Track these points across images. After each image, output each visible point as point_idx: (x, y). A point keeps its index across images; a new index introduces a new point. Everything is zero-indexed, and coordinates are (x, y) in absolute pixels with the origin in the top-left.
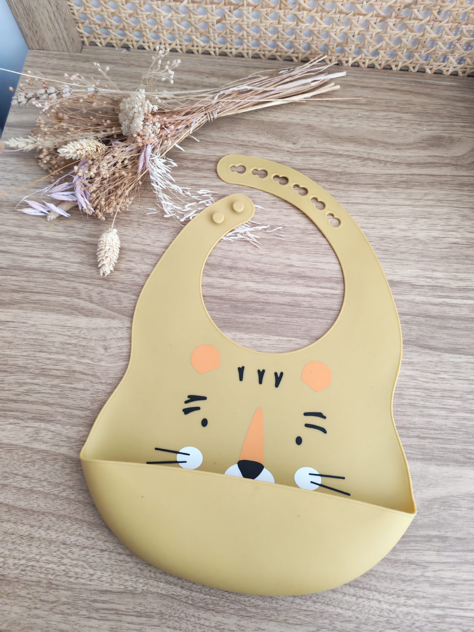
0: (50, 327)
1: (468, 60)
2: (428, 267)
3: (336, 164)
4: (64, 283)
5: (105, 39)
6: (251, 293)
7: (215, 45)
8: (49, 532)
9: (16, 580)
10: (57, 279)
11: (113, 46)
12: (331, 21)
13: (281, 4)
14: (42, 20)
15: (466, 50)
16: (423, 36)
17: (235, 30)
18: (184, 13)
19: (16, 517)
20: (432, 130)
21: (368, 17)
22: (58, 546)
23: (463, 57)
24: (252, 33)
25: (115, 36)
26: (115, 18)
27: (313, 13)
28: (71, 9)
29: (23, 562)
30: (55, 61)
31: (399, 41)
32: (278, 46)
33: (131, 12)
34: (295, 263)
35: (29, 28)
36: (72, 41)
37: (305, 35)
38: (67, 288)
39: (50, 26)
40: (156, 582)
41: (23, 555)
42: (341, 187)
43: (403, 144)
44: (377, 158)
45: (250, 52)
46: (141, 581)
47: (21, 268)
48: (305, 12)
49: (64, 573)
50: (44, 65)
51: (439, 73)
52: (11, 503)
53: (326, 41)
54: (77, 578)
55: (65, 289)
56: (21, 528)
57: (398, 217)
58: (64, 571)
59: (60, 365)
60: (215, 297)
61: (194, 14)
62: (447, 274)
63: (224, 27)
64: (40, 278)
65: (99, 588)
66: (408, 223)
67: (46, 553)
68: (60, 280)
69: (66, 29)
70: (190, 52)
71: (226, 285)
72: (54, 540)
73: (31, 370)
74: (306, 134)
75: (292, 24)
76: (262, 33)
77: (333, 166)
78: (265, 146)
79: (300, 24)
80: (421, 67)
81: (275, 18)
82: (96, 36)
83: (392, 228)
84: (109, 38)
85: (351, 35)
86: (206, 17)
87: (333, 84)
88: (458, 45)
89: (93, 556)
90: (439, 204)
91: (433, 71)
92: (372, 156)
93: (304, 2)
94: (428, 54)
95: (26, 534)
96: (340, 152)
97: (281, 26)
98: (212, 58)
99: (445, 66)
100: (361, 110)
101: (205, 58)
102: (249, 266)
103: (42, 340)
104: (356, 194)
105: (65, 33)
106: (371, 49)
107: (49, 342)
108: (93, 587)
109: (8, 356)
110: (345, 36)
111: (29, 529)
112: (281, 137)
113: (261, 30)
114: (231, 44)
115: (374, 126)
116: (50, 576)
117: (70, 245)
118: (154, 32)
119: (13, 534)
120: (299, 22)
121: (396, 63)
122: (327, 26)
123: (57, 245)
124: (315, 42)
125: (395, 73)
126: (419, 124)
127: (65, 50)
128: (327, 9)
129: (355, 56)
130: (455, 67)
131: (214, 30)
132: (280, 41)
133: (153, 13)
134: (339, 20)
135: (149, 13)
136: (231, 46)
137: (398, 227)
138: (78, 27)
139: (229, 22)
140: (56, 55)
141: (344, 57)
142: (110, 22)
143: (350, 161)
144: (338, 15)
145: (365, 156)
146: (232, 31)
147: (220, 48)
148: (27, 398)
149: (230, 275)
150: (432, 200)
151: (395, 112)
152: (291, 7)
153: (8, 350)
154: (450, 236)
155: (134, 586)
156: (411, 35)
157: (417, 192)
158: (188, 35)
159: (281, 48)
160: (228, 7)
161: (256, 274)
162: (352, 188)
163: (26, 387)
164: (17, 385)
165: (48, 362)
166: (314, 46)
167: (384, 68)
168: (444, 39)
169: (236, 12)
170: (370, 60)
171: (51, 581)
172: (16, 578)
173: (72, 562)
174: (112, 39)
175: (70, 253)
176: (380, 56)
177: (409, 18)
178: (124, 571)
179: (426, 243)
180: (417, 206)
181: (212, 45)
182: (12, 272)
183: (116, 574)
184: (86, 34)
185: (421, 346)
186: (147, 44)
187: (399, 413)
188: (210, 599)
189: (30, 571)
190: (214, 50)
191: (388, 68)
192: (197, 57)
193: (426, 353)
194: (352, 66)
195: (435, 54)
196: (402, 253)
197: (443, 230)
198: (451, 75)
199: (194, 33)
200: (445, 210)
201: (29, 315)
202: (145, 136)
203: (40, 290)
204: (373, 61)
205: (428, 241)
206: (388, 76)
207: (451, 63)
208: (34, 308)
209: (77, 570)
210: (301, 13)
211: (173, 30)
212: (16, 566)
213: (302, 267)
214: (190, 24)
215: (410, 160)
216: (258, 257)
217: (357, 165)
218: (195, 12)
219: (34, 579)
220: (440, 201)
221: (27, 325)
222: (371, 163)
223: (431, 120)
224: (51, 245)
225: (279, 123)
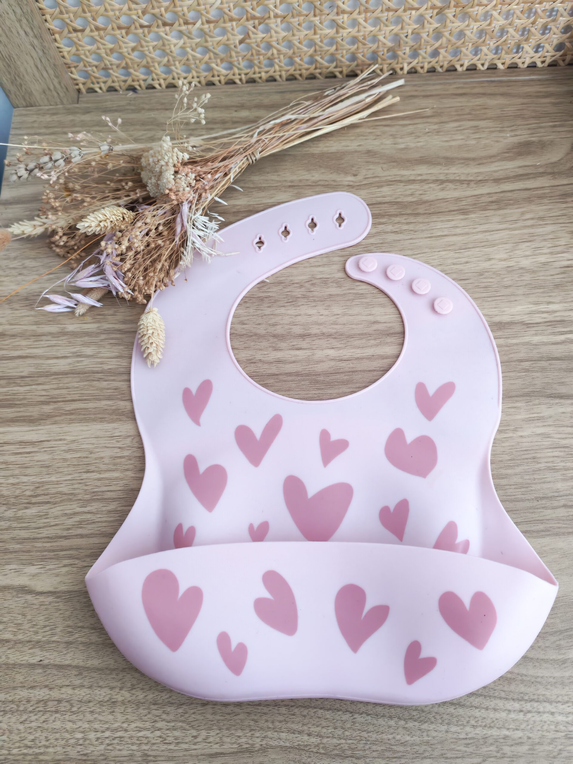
0: (94, 441)
1: (548, 47)
2: (541, 299)
3: (409, 192)
4: (104, 384)
5: (105, 82)
6: (333, 363)
7: (240, 72)
8: (133, 692)
9: (102, 758)
10: (93, 380)
11: (116, 90)
12: (377, 21)
13: (315, 10)
14: (26, 70)
15: (543, 34)
16: (489, 24)
17: (263, 49)
18: (198, 37)
19: (91, 680)
20: (517, 135)
21: (421, 11)
22: (148, 708)
23: (540, 44)
24: (284, 50)
25: (116, 77)
26: (115, 55)
27: (355, 15)
28: (60, 52)
29: (107, 734)
30: (48, 118)
31: (461, 34)
32: (316, 61)
33: (133, 44)
34: (379, 319)
35: (12, 83)
36: (65, 90)
37: (348, 43)
38: (108, 389)
39: (37, 75)
40: (276, 733)
41: (107, 726)
42: (420, 219)
43: (486, 158)
44: (458, 178)
45: (283, 73)
46: (257, 734)
47: (48, 374)
48: (346, 16)
49: (161, 739)
50: (36, 125)
51: (513, 67)
52: (82, 664)
53: (374, 47)
54: (178, 743)
55: (105, 391)
56: (99, 693)
57: (494, 245)
58: (160, 737)
59: (115, 485)
60: (289, 374)
61: (211, 37)
62: (566, 305)
63: (249, 48)
64: (73, 382)
65: (208, 751)
66: (508, 251)
67: (135, 718)
68: (98, 381)
69: (57, 77)
70: (211, 84)
71: (301, 358)
72: (143, 701)
73: (80, 497)
74: (367, 162)
75: (331, 32)
76: (296, 48)
77: (406, 196)
78: (320, 183)
79: (341, 30)
80: (492, 62)
81: (309, 28)
82: (94, 80)
83: (490, 259)
84: (110, 81)
85: (403, 36)
86: (226, 38)
87: (390, 97)
88: (533, 30)
89: (194, 713)
90: (541, 223)
91: (506, 66)
92: (452, 177)
93: (343, 3)
94: (498, 47)
95: (106, 699)
96: (412, 178)
97: (318, 36)
98: (238, 87)
99: (520, 58)
100: (427, 124)
101: (230, 89)
102: (325, 330)
103: (87, 457)
104: (439, 225)
105: (56, 81)
106: (429, 50)
107: (96, 459)
108: (199, 752)
109: (47, 483)
110: (397, 38)
111: (109, 692)
112: (338, 169)
113: (294, 45)
114: (259, 68)
115: (447, 141)
116: (144, 747)
117: (103, 337)
118: (165, 65)
119: (90, 702)
120: (338, 28)
121: (461, 62)
122: (373, 29)
123: (86, 339)
124: (360, 51)
125: (462, 75)
126: (500, 131)
127: (58, 103)
128: (372, 8)
129: (410, 60)
130: (532, 58)
131: (237, 52)
132: (318, 55)
133: (161, 42)
134: (387, 20)
135: (155, 43)
136: (260, 70)
137: (498, 256)
138: (71, 73)
139: (254, 40)
140: (48, 110)
141: (397, 63)
142: (109, 61)
143: (426, 187)
144: (386, 14)
145: (442, 177)
146: (259, 51)
147: (246, 74)
148: (80, 531)
149: (304, 344)
150: (532, 219)
151: (469, 120)
152: (327, 12)
153: (48, 476)
154: (561, 259)
155: (250, 742)
156: (475, 26)
157: (513, 212)
158: (207, 63)
159: (321, 64)
160: (251, 22)
161: (335, 338)
162: (434, 218)
163: (77, 518)
164: (65, 518)
165: (98, 483)
166: (360, 56)
167: (448, 71)
168: (515, 24)
169: (261, 27)
170: (430, 62)
171: (146, 752)
172: (102, 755)
173: (168, 724)
174: (113, 82)
175: (104, 347)
176: (441, 56)
177: (471, 4)
178: (234, 726)
179: (534, 272)
180: (515, 229)
181: (236, 71)
182: (37, 381)
183: (225, 732)
184: (81, 80)
185: (550, 396)
186: (158, 82)
187: (536, 481)
188: (347, 743)
189: (118, 744)
190: (239, 77)
191: (452, 69)
192: (220, 89)
193: (557, 403)
194: (409, 72)
195: (506, 44)
196: (506, 287)
197: (551, 253)
198: (528, 67)
199: (214, 60)
200: (550, 228)
201: (66, 429)
202: (179, 191)
203: (76, 397)
204: (433, 63)
205: (536, 269)
206: (453, 79)
207: (527, 52)
208: (71, 420)
209: (177, 733)
210: (341, 17)
211: (188, 60)
212: (100, 741)
213: (390, 323)
214: (207, 50)
215: (496, 176)
216: (333, 318)
217: (434, 190)
218: (211, 34)
219: (125, 753)
220: (541, 218)
221: (65, 442)
222: (451, 185)
223: (513, 124)
224: (79, 340)
225: (332, 153)
